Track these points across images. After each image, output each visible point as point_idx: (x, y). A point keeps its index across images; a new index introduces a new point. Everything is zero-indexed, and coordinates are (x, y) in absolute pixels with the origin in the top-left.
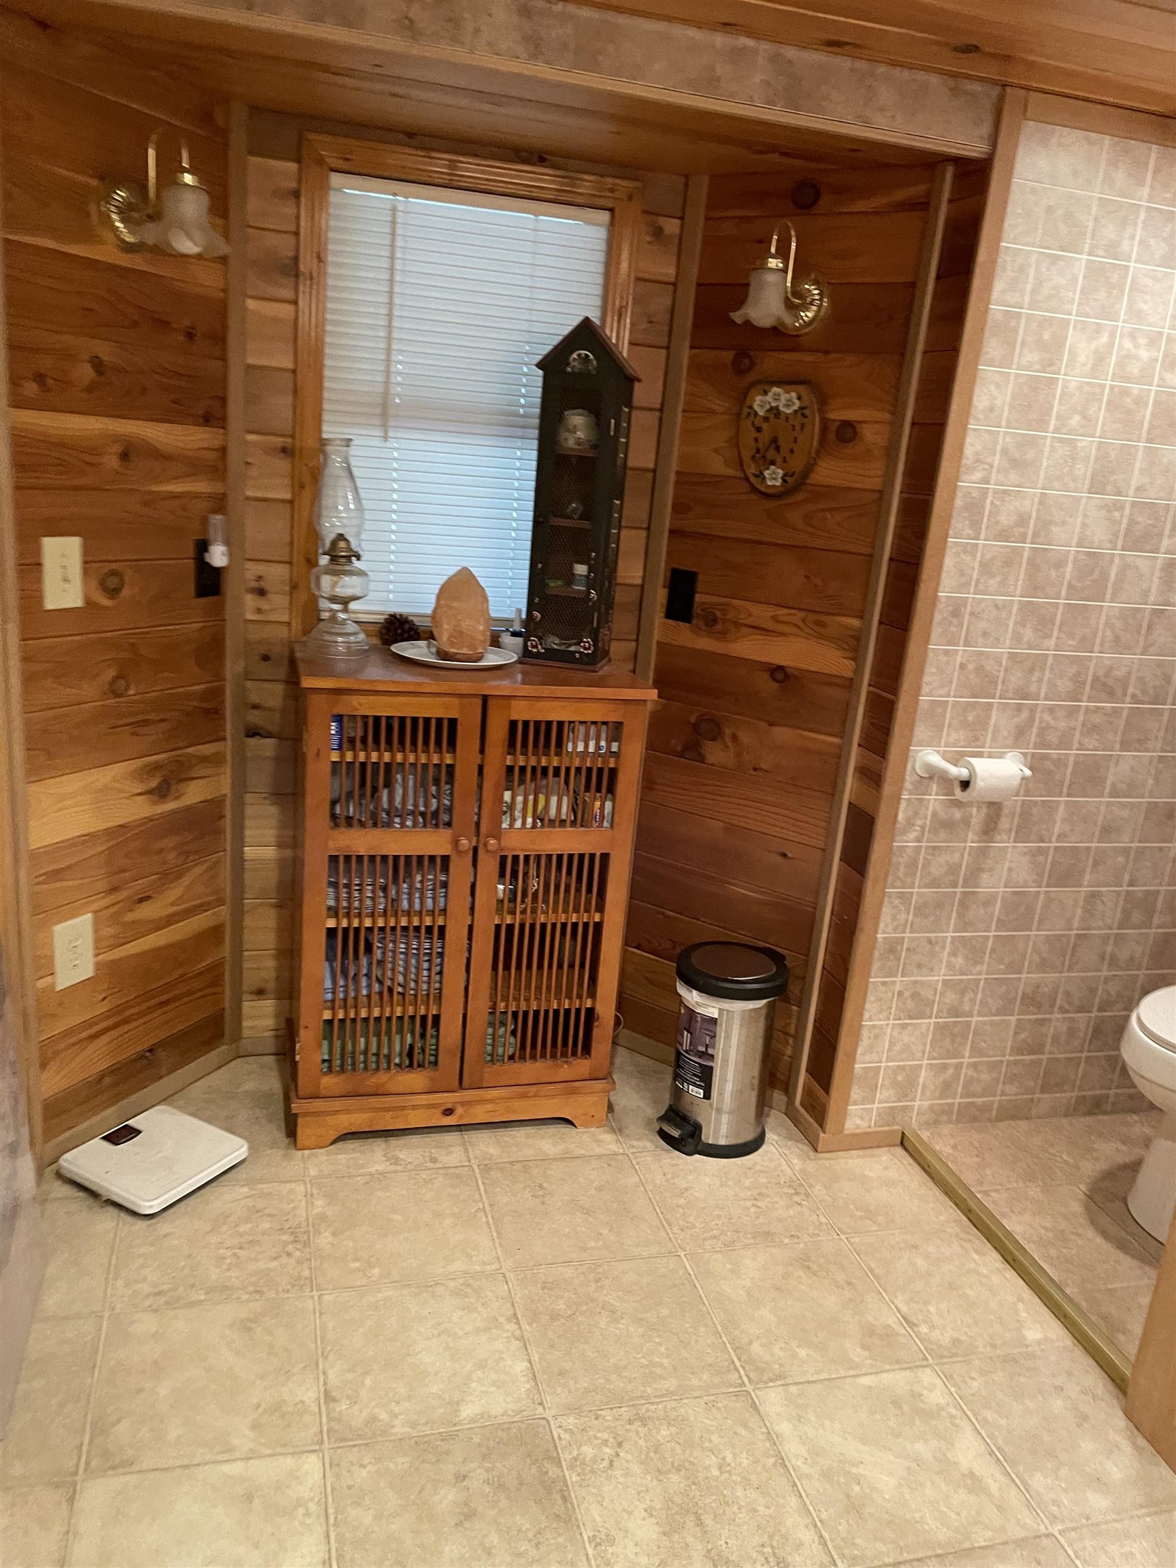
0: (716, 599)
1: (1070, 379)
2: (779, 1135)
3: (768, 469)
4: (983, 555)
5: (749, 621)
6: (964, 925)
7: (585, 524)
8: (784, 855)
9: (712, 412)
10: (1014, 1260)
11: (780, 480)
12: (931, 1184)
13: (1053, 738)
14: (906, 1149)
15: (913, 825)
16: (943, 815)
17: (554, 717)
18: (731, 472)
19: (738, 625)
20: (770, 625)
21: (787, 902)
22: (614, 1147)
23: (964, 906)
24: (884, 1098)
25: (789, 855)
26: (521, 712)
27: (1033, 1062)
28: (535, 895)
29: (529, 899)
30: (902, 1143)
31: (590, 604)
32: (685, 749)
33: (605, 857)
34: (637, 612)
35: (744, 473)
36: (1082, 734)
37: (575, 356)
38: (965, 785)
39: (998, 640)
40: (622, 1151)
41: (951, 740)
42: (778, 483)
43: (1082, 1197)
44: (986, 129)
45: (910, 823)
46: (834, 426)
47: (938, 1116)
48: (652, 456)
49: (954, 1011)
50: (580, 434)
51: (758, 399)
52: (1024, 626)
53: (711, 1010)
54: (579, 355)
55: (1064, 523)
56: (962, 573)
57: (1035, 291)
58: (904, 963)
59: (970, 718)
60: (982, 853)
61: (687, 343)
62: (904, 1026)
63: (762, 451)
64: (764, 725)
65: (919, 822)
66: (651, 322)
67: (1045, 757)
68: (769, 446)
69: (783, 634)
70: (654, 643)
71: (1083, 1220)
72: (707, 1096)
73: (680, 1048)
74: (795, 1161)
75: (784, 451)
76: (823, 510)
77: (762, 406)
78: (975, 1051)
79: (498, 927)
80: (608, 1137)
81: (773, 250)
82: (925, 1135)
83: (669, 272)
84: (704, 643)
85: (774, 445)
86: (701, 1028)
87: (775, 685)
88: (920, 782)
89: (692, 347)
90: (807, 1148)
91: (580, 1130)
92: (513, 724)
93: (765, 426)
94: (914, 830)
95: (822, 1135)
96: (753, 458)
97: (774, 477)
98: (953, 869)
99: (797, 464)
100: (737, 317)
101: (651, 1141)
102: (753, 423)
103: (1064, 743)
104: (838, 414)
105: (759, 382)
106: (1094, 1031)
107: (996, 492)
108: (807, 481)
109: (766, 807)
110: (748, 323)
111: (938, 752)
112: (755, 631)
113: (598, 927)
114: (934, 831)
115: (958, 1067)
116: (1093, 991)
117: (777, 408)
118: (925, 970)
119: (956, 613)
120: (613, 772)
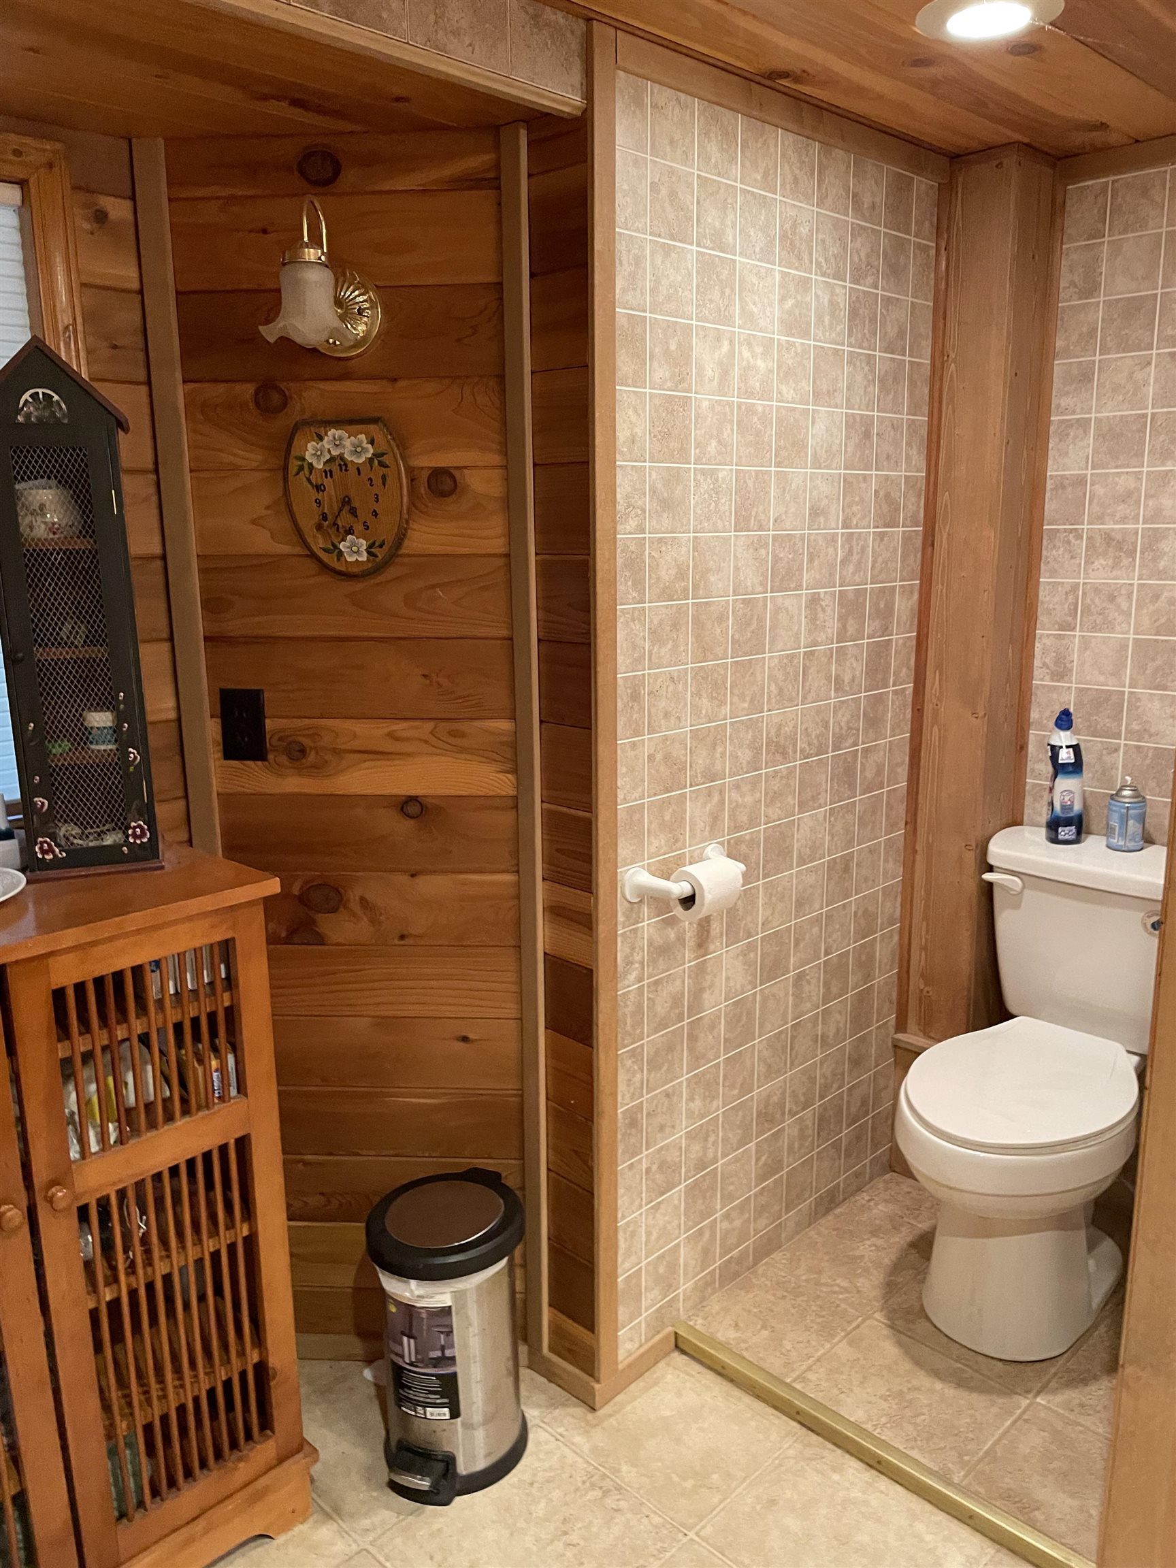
0: (298, 723)
1: (703, 399)
2: (539, 1406)
3: (344, 540)
4: (651, 622)
5: (355, 744)
6: (697, 1059)
7: (98, 652)
8: (465, 1039)
9: (235, 469)
10: (879, 1462)
11: (365, 554)
12: (737, 1392)
13: (743, 818)
14: (683, 1352)
15: (632, 963)
16: (659, 941)
17: (124, 962)
18: (286, 549)
19: (337, 752)
20: (389, 746)
21: (483, 1098)
22: (340, 1547)
23: (693, 1038)
24: (650, 1302)
25: (471, 1036)
26: (66, 974)
27: (775, 1182)
28: (145, 1240)
29: (138, 1250)
30: (677, 1346)
31: (132, 769)
32: (292, 932)
33: (243, 1144)
34: (178, 758)
35: (308, 547)
36: (767, 806)
37: (26, 396)
38: (688, 901)
39: (679, 718)
40: (354, 1548)
41: (653, 849)
42: (364, 557)
43: (886, 1331)
44: (576, 77)
45: (629, 963)
46: (425, 475)
47: (704, 1290)
48: (157, 539)
49: (701, 1165)
50: (52, 517)
51: (311, 446)
52: (700, 697)
53: (439, 1297)
54: (33, 396)
55: (719, 570)
56: (634, 647)
57: (654, 291)
58: (647, 1133)
59: (667, 818)
60: (700, 970)
61: (179, 376)
62: (656, 1208)
63: (330, 517)
64: (403, 879)
65: (637, 958)
66: (115, 347)
67: (739, 841)
68: (341, 510)
69: (408, 755)
70: (215, 795)
71: (906, 1365)
72: (455, 1414)
73: (399, 1361)
74: (578, 1439)
75: (364, 514)
76: (433, 587)
77: (319, 457)
78: (727, 1198)
79: (94, 1315)
80: (324, 1533)
81: (306, 239)
82: (699, 1323)
83: (127, 274)
84: (293, 784)
85: (347, 508)
86: (429, 1327)
87: (410, 824)
88: (632, 909)
89: (184, 382)
90: (580, 1411)
91: (281, 1539)
92: (59, 995)
93: (328, 482)
94: (634, 970)
95: (597, 1386)
96: (319, 527)
97: (355, 550)
98: (677, 1001)
99: (385, 529)
100: (270, 333)
101: (387, 1507)
102: (309, 480)
103: (753, 822)
104: (427, 461)
105: (307, 423)
106: (820, 1120)
107: (651, 541)
108: (402, 552)
109: (434, 983)
110: (285, 341)
111: (643, 867)
112: (366, 756)
113: (251, 1242)
114: (653, 961)
115: (713, 1226)
116: (812, 1080)
117: (341, 457)
118: (667, 1130)
119: (635, 697)
120: (232, 1014)
